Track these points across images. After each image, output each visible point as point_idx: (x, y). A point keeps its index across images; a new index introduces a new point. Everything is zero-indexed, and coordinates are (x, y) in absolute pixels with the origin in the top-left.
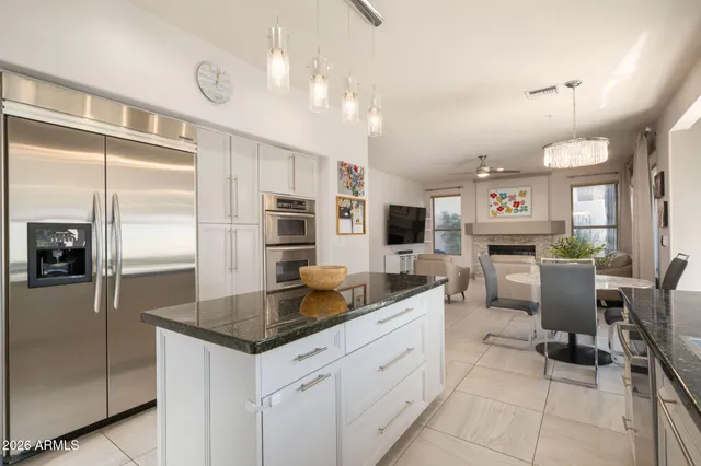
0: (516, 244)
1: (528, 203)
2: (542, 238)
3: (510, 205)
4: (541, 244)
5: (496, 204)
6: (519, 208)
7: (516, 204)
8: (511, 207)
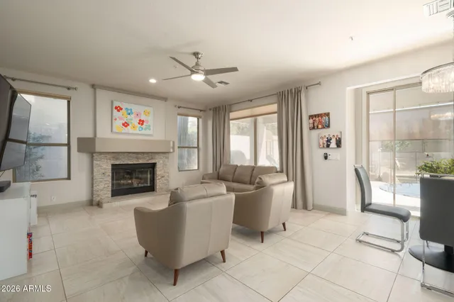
0: (141, 162)
1: (151, 123)
2: (162, 156)
3: (135, 122)
4: (161, 162)
5: (121, 119)
6: (144, 126)
7: (141, 122)
8: (136, 124)
